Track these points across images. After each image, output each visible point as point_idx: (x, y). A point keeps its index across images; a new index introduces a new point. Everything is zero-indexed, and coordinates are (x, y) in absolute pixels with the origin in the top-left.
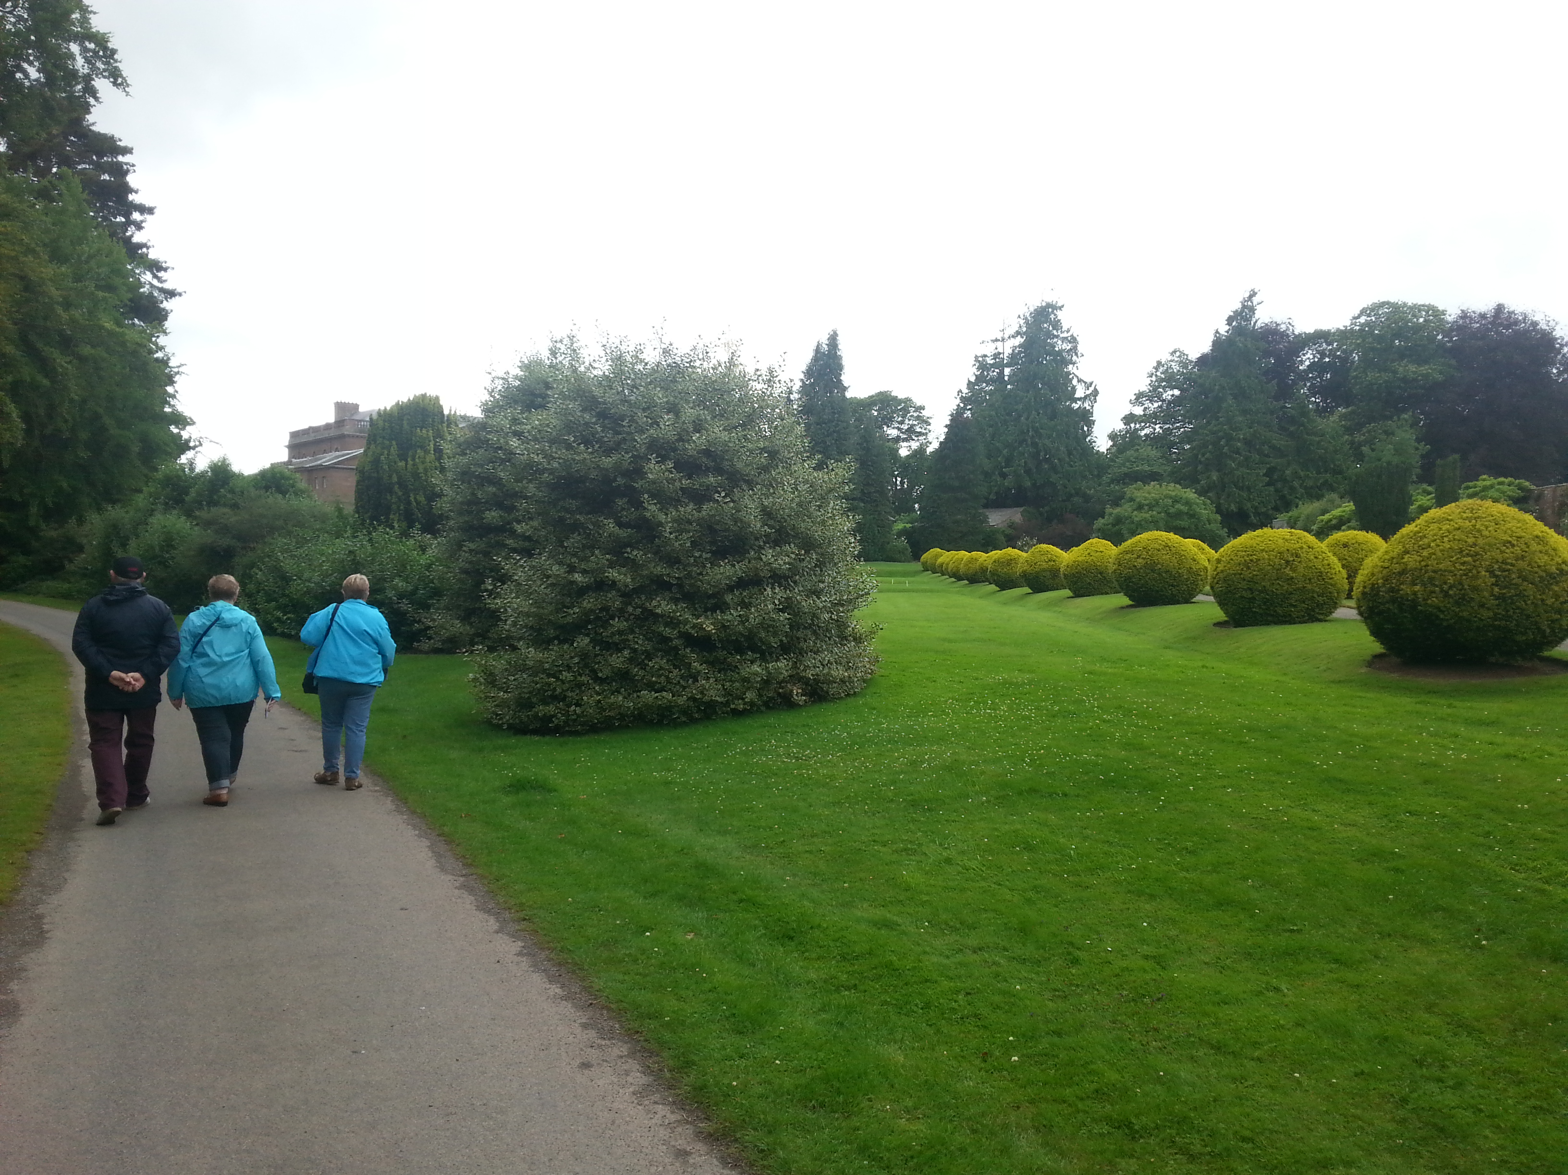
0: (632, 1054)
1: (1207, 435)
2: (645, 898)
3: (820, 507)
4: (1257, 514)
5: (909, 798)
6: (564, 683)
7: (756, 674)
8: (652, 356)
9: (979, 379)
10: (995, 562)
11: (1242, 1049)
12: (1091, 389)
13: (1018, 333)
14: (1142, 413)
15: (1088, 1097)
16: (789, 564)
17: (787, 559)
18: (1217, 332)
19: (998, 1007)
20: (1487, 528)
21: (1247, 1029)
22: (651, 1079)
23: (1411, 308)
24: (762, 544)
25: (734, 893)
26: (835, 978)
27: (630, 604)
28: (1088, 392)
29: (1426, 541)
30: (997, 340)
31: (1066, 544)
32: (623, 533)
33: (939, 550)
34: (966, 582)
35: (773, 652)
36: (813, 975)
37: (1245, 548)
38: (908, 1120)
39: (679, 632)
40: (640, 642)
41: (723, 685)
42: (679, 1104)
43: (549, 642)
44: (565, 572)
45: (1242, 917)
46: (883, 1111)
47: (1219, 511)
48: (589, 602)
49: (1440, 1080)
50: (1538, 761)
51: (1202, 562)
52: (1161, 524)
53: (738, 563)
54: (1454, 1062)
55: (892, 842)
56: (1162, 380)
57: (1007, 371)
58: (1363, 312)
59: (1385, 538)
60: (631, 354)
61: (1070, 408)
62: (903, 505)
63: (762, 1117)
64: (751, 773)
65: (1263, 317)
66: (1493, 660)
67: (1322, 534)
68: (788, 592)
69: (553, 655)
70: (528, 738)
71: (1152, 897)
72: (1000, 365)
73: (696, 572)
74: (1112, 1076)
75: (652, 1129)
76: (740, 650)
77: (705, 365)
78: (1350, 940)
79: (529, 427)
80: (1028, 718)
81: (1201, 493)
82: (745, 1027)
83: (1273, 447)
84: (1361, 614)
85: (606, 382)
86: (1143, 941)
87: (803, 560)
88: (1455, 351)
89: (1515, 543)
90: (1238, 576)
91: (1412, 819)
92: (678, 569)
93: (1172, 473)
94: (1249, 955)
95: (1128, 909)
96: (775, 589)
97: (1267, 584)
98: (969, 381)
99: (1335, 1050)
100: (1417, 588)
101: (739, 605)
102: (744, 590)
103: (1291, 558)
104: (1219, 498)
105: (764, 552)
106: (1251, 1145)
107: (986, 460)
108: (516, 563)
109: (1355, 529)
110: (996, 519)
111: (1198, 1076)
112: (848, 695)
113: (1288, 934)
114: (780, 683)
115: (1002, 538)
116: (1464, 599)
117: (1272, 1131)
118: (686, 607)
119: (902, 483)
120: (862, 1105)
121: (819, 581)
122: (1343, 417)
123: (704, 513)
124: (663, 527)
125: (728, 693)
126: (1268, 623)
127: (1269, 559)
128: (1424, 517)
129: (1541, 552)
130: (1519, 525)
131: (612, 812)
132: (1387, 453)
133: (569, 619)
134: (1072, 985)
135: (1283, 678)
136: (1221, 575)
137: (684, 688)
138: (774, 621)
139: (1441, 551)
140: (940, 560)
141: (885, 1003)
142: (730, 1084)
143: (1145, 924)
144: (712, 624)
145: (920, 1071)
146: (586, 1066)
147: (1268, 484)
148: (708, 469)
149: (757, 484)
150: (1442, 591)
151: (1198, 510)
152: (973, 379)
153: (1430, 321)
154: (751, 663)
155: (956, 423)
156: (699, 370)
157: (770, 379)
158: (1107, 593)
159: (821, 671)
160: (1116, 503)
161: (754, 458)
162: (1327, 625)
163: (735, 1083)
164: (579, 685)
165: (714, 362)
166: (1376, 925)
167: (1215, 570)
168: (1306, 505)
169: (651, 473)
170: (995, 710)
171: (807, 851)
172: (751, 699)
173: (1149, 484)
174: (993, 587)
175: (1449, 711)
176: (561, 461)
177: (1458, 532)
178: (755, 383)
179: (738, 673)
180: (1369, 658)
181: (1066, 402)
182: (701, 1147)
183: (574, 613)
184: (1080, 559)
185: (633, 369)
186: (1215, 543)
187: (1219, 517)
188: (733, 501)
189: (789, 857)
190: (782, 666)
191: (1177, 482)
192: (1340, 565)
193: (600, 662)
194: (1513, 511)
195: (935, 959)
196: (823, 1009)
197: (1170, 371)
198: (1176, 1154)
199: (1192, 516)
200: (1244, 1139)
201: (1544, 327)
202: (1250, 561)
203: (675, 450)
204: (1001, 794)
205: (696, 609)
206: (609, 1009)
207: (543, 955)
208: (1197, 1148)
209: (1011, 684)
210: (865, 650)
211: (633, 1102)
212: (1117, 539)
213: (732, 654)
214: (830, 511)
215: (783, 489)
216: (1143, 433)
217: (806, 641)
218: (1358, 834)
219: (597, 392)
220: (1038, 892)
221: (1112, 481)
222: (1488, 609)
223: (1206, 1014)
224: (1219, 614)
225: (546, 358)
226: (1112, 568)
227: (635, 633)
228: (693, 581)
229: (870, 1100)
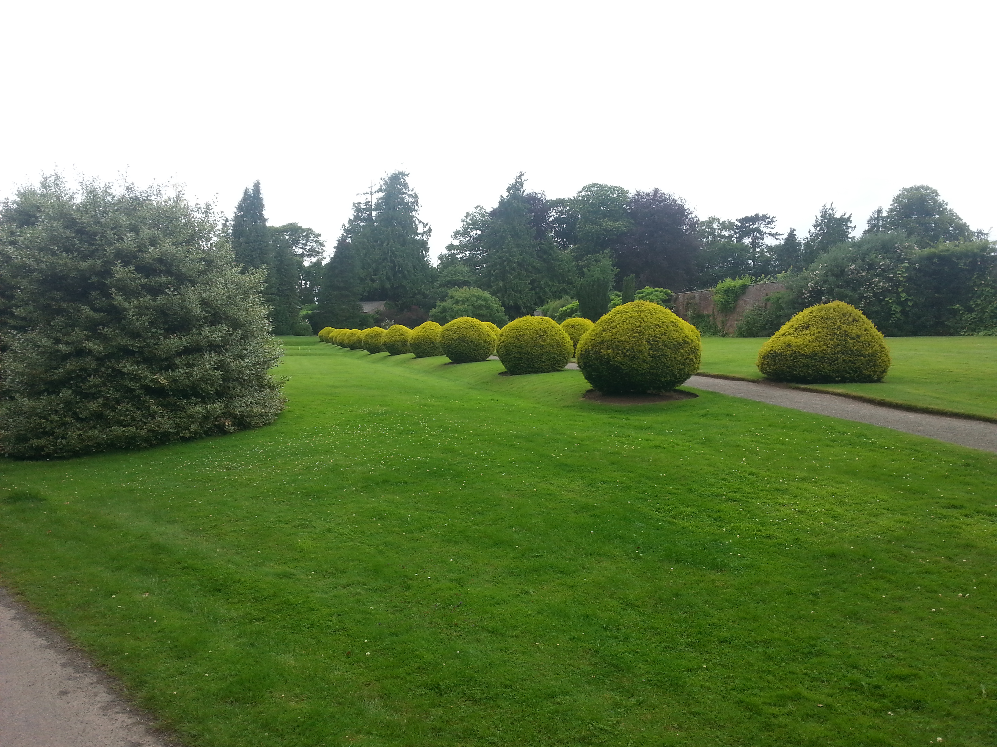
0: (100, 681)
1: (496, 259)
2: (113, 571)
3: (243, 299)
4: (526, 307)
5: (304, 491)
6: (52, 423)
7: (198, 412)
8: (118, 191)
9: (357, 218)
10: (367, 336)
11: (506, 631)
12: (427, 228)
13: (380, 190)
14: (458, 244)
15: (414, 672)
16: (221, 337)
17: (220, 334)
18: (502, 196)
19: (359, 622)
20: (646, 317)
21: (509, 618)
22: (114, 696)
23: (610, 188)
24: (201, 323)
25: (179, 563)
26: (250, 614)
27: (103, 366)
28: (426, 229)
29: (614, 324)
30: (367, 193)
31: (412, 324)
32: (97, 316)
33: (330, 328)
34: (348, 349)
35: (210, 397)
36: (234, 614)
37: (517, 328)
38: (296, 702)
39: (141, 385)
40: (111, 392)
41: (174, 421)
42: (134, 712)
43: (40, 393)
44: (52, 343)
45: (508, 550)
46: (280, 698)
47: (503, 305)
48: (70, 365)
49: (616, 637)
50: (671, 448)
51: (492, 336)
52: (470, 313)
53: (184, 337)
54: (624, 626)
55: (292, 520)
56: (470, 224)
57: (374, 213)
58: (583, 189)
59: (594, 322)
60: (102, 189)
61: (414, 239)
62: (306, 298)
63: (195, 713)
64: (194, 480)
65: (528, 189)
66: (649, 392)
67: (560, 319)
68: (221, 356)
69: (44, 403)
70: (25, 463)
71: (456, 543)
72: (369, 210)
73: (153, 343)
74: (429, 657)
75: (114, 731)
76: (186, 396)
77: (159, 199)
78: (570, 559)
79: (22, 238)
80: (384, 435)
81: (493, 294)
82: (184, 653)
83: (534, 267)
84: (580, 366)
85: (84, 208)
86: (450, 571)
87: (232, 334)
88: (633, 215)
89: (661, 325)
90: (512, 344)
91: (604, 485)
92: (139, 341)
93: (476, 282)
94: (511, 573)
95: (442, 551)
96: (211, 354)
97: (528, 349)
98: (350, 219)
99: (559, 626)
100: (610, 351)
101: (185, 365)
102: (189, 355)
103: (542, 334)
104: (503, 297)
105: (203, 329)
106: (510, 689)
107: (361, 271)
108: (13, 337)
109: (579, 317)
110: (368, 308)
111: (481, 651)
112: (265, 425)
113: (535, 558)
114: (216, 418)
115: (372, 321)
116: (634, 357)
117: (522, 680)
118: (146, 368)
119: (306, 284)
120: (266, 696)
121: (244, 349)
122: (572, 250)
123: (158, 302)
124: (127, 311)
125: (178, 426)
126: (529, 373)
127: (530, 334)
128: (613, 310)
129: (674, 330)
130: (663, 315)
131: (89, 513)
132: (596, 272)
133: (56, 377)
134: (405, 602)
135: (537, 406)
136: (503, 344)
137: (145, 423)
138: (211, 376)
139: (622, 330)
140: (331, 335)
141: (284, 627)
142: (172, 694)
143: (452, 560)
144: (165, 379)
145: (306, 669)
146: (64, 693)
147: (532, 289)
148: (161, 272)
149: (198, 283)
150: (623, 352)
151: (491, 304)
152: (352, 218)
153: (620, 196)
154: (195, 405)
155: (342, 246)
156: (154, 202)
157: (207, 211)
158: (436, 355)
159: (245, 409)
160: (443, 299)
161: (195, 265)
162: (563, 373)
163: (175, 693)
164: (64, 424)
165: (165, 197)
166: (584, 549)
167: (499, 341)
168: (553, 302)
169: (117, 273)
170: (363, 431)
171: (232, 531)
172: (195, 430)
173: (462, 288)
174: (366, 352)
175: (626, 422)
176: (48, 264)
177: (631, 319)
178: (195, 213)
179: (185, 412)
180: (584, 392)
181: (411, 235)
182: (150, 739)
183: (59, 373)
184: (420, 334)
185: (104, 200)
186: (500, 325)
187: (503, 309)
188: (180, 294)
189: (219, 535)
190: (218, 407)
191: (479, 287)
192: (569, 338)
193: (80, 407)
194: (660, 308)
195: (318, 595)
196: (239, 636)
197: (475, 218)
198: (466, 701)
199: (488, 307)
200: (506, 687)
201: (680, 203)
202: (519, 336)
203: (136, 258)
204: (365, 484)
205: (153, 369)
206: (82, 651)
207: (32, 618)
208: (479, 695)
209: (374, 414)
210: (276, 395)
211: (99, 715)
212: (442, 321)
213: (180, 399)
214: (250, 302)
215: (216, 287)
216: (459, 256)
217: (234, 389)
218: (575, 496)
219: (76, 215)
220: (386, 546)
221: (441, 286)
222: (647, 363)
223: (486, 612)
224: (501, 367)
225: (39, 189)
226: (439, 339)
227: (107, 386)
228: (150, 349)
229: (271, 692)
